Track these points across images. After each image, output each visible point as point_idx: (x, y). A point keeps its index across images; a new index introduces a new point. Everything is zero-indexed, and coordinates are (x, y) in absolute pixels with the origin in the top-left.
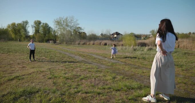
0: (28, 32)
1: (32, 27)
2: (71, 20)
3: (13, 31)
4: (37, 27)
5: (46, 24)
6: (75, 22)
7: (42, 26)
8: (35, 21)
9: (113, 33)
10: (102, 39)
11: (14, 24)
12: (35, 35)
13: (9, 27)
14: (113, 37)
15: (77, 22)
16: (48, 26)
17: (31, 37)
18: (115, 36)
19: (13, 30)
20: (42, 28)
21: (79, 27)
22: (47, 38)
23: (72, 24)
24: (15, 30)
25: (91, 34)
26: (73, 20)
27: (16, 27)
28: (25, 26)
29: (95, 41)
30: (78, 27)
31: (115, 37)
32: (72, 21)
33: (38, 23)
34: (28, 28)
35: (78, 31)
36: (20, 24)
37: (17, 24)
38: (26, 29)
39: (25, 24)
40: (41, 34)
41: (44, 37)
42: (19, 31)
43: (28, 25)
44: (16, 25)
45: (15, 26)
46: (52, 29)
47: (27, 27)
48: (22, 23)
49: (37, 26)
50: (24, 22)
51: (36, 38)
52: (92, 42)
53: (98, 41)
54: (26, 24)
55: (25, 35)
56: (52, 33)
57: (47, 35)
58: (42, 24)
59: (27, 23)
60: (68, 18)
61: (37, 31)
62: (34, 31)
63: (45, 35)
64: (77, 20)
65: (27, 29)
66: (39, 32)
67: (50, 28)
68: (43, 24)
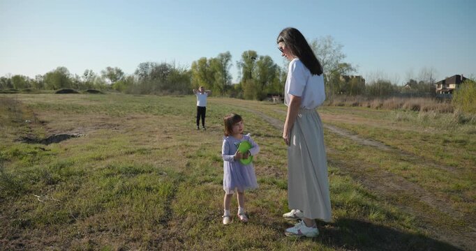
0: (230, 78)
1: (239, 65)
2: (326, 47)
3: (200, 76)
4: (247, 66)
5: (268, 59)
6: (334, 51)
7: (258, 62)
8: (245, 53)
9: (444, 79)
10: (408, 95)
11: (203, 62)
12: (242, 84)
13: (194, 66)
14: (444, 88)
15: (341, 51)
16: (271, 64)
17: (235, 87)
18: (452, 86)
19: (202, 73)
20: (258, 68)
21: (345, 65)
22: (267, 91)
23: (328, 55)
24: (205, 74)
25: (376, 81)
26: (330, 47)
27: (208, 67)
28: (225, 64)
29: (386, 99)
30: (341, 64)
31: (451, 91)
32: (328, 50)
33: (250, 57)
34: (229, 68)
35: (342, 74)
36: (215, 60)
37: (210, 61)
38: (225, 71)
39: (224, 60)
40: (256, 81)
41: (262, 87)
42: (212, 74)
43: (229, 63)
44: (208, 62)
45: (206, 64)
46: (279, 70)
47: (228, 66)
48: (220, 57)
49: (248, 63)
50: (222, 55)
51: (245, 91)
52: (376, 102)
53: (394, 99)
54: (227, 61)
55: (223, 83)
56: (279, 80)
57: (268, 83)
58: (258, 59)
59: (228, 56)
60: (319, 43)
61: (248, 75)
62: (242, 76)
63: (264, 83)
64: (340, 47)
65: (227, 70)
66: (251, 77)
67: (275, 66)
68: (262, 58)
